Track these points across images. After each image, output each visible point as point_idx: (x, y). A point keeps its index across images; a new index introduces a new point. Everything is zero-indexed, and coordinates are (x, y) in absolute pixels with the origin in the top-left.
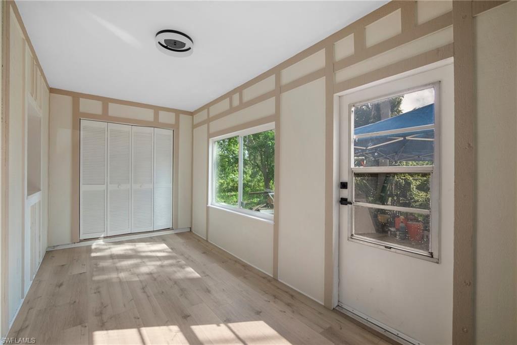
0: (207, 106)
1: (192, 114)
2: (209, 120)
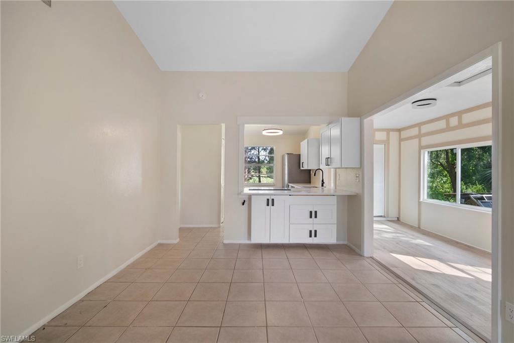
0: (418, 125)
1: (399, 130)
2: (420, 136)
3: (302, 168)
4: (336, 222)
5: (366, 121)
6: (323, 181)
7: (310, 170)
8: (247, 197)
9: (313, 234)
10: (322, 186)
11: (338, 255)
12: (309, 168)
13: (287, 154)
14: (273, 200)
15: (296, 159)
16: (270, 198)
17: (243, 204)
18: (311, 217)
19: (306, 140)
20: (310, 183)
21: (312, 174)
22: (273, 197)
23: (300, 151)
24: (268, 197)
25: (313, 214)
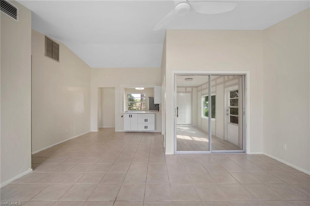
0: (201, 85)
1: (197, 87)
2: (201, 90)
4: (154, 123)
9: (146, 127)
13: (149, 97)
14: (131, 115)
17: (122, 117)
22: (131, 114)
23: (153, 96)
24: (130, 114)
25: (146, 120)
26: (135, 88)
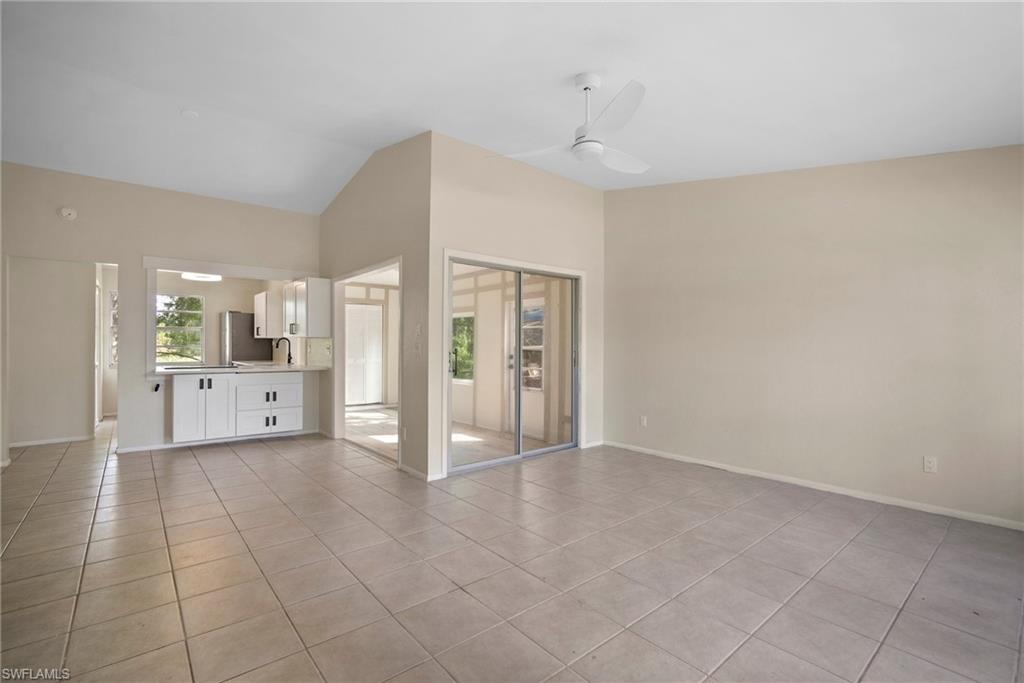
3: (256, 336)
4: (301, 404)
5: (337, 284)
6: (289, 355)
7: (272, 340)
8: (163, 378)
9: (271, 421)
10: (289, 362)
11: (303, 442)
12: (269, 337)
13: (230, 312)
14: (210, 380)
15: (245, 322)
16: (206, 378)
17: (156, 389)
18: (268, 400)
19: (264, 294)
20: (271, 359)
21: (274, 343)
22: (209, 376)
23: (253, 309)
24: (202, 377)
25: (271, 397)
26: (180, 275)
